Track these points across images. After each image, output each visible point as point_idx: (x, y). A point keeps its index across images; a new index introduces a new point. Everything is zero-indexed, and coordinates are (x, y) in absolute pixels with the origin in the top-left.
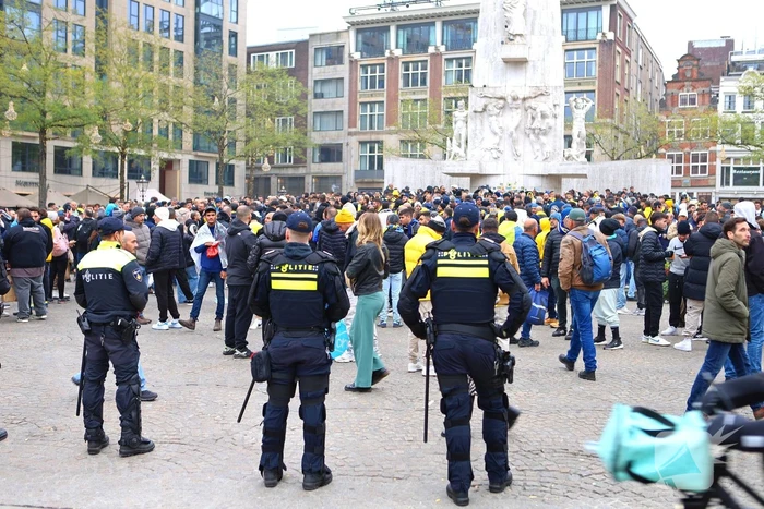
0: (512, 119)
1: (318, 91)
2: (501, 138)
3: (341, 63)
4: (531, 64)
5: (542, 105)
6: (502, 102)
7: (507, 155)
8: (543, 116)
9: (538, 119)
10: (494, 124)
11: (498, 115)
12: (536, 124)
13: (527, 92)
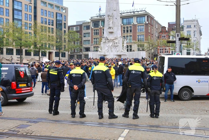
0: (111, 44)
1: (85, 35)
2: (109, 48)
3: (89, 29)
4: (114, 33)
5: (116, 41)
6: (108, 40)
7: (110, 51)
8: (116, 43)
9: (116, 44)
10: (107, 45)
11: (108, 43)
12: (115, 45)
13: (113, 38)
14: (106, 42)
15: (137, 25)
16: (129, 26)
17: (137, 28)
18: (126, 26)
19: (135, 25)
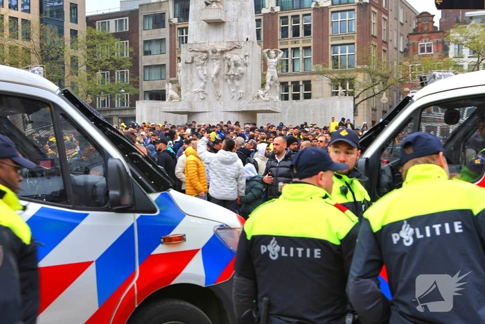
0: (214, 68)
1: (147, 49)
2: (206, 83)
3: (164, 27)
4: (227, 24)
5: (235, 57)
6: (205, 55)
7: (211, 96)
8: (236, 65)
9: (233, 67)
10: (200, 72)
11: (203, 65)
12: (231, 72)
13: (224, 46)
14: (196, 59)
15: (331, 10)
16: (300, 13)
17: (331, 19)
18: (289, 15)
19: (322, 8)
